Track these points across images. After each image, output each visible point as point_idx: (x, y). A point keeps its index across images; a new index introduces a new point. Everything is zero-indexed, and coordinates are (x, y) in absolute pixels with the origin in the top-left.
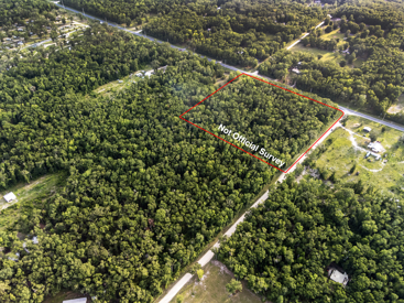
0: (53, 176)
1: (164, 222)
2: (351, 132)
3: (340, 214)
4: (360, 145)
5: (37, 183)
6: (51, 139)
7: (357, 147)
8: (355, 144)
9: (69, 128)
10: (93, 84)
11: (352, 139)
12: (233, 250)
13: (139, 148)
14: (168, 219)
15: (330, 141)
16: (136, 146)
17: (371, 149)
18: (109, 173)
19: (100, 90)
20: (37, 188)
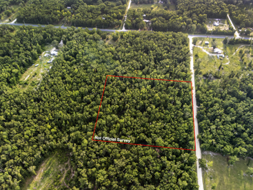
0: (51, 159)
2: (201, 47)
4: (210, 53)
5: (42, 171)
6: (29, 132)
7: (211, 55)
8: (208, 53)
10: (17, 75)
11: (204, 51)
12: (214, 140)
13: (104, 107)
14: (166, 143)
15: (196, 56)
17: (217, 53)
18: (100, 133)
19: (25, 77)
20: (46, 175)
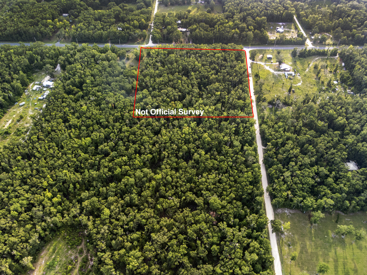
0: (55, 243)
1: (223, 207)
2: (262, 64)
3: (320, 123)
4: (275, 70)
5: (43, 262)
7: (275, 73)
8: (272, 71)
9: (24, 181)
11: (267, 68)
12: (289, 192)
14: (224, 203)
15: (257, 76)
16: (125, 158)
17: (284, 70)
18: (127, 198)
20: (50, 268)
